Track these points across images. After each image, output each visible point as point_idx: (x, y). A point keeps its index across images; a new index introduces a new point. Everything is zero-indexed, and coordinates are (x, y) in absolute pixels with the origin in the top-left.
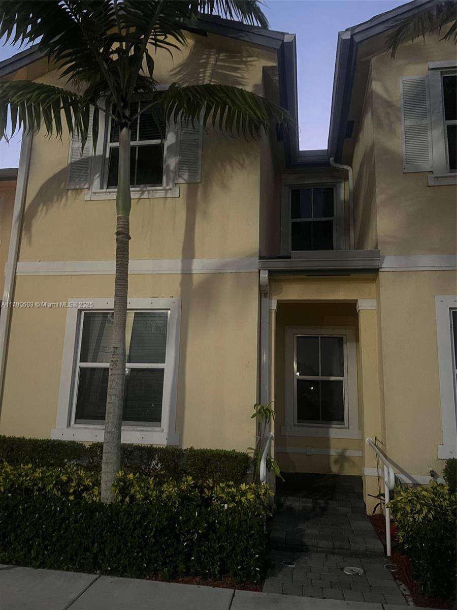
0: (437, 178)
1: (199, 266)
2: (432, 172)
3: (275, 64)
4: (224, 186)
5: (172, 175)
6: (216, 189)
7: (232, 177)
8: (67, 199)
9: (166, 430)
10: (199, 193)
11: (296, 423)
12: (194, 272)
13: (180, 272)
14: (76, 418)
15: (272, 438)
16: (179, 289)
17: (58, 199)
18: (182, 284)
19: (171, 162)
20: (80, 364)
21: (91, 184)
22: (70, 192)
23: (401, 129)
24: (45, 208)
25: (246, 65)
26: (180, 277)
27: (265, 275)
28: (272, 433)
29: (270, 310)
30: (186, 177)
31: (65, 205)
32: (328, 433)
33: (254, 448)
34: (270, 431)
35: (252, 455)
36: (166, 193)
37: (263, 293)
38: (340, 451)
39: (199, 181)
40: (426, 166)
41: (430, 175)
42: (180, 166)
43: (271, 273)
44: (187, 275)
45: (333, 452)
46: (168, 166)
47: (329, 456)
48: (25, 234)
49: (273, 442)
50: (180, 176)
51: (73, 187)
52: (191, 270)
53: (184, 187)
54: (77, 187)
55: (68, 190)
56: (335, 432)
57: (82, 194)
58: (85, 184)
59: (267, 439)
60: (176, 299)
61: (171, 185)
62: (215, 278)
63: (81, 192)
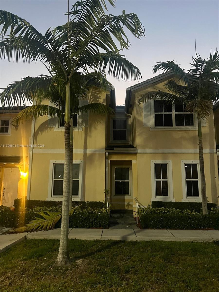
0: (152, 129)
1: (89, 151)
2: (151, 127)
3: (110, 93)
4: (95, 128)
5: (80, 124)
6: (93, 129)
7: (98, 126)
8: (48, 130)
9: (80, 197)
10: (88, 130)
11: (115, 195)
12: (87, 153)
13: (83, 153)
14: (53, 195)
15: (109, 198)
16: (83, 157)
17: (45, 130)
18: (84, 156)
19: (80, 121)
20: (54, 179)
21: (55, 126)
22: (49, 128)
23: (143, 115)
24: (41, 132)
25: (101, 93)
26: (83, 154)
27: (107, 154)
28: (109, 197)
29: (109, 163)
30: (84, 125)
31: (48, 132)
32: (124, 197)
33: (105, 200)
34: (108, 196)
35: (104, 203)
36: (79, 130)
37: (107, 158)
38: (128, 203)
39: (88, 126)
40: (149, 125)
41: (150, 128)
42: (82, 122)
43: (108, 153)
44: (85, 153)
45: (126, 203)
46: (79, 122)
47: (125, 204)
48: (35, 140)
49: (109, 199)
50: (83, 125)
51: (50, 127)
52: (86, 152)
53: (84, 128)
54: (51, 127)
55: (48, 127)
56: (126, 197)
57: (53, 129)
58: (54, 126)
59: (108, 198)
60: (82, 160)
61: (80, 127)
62: (93, 154)
63: (52, 128)
